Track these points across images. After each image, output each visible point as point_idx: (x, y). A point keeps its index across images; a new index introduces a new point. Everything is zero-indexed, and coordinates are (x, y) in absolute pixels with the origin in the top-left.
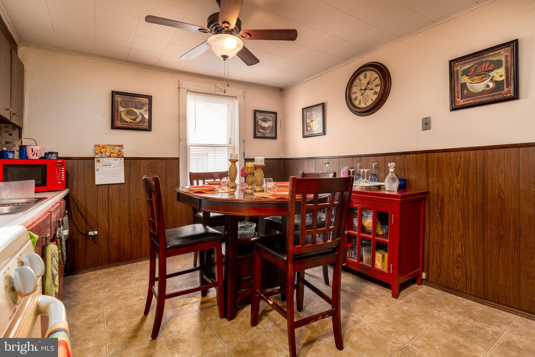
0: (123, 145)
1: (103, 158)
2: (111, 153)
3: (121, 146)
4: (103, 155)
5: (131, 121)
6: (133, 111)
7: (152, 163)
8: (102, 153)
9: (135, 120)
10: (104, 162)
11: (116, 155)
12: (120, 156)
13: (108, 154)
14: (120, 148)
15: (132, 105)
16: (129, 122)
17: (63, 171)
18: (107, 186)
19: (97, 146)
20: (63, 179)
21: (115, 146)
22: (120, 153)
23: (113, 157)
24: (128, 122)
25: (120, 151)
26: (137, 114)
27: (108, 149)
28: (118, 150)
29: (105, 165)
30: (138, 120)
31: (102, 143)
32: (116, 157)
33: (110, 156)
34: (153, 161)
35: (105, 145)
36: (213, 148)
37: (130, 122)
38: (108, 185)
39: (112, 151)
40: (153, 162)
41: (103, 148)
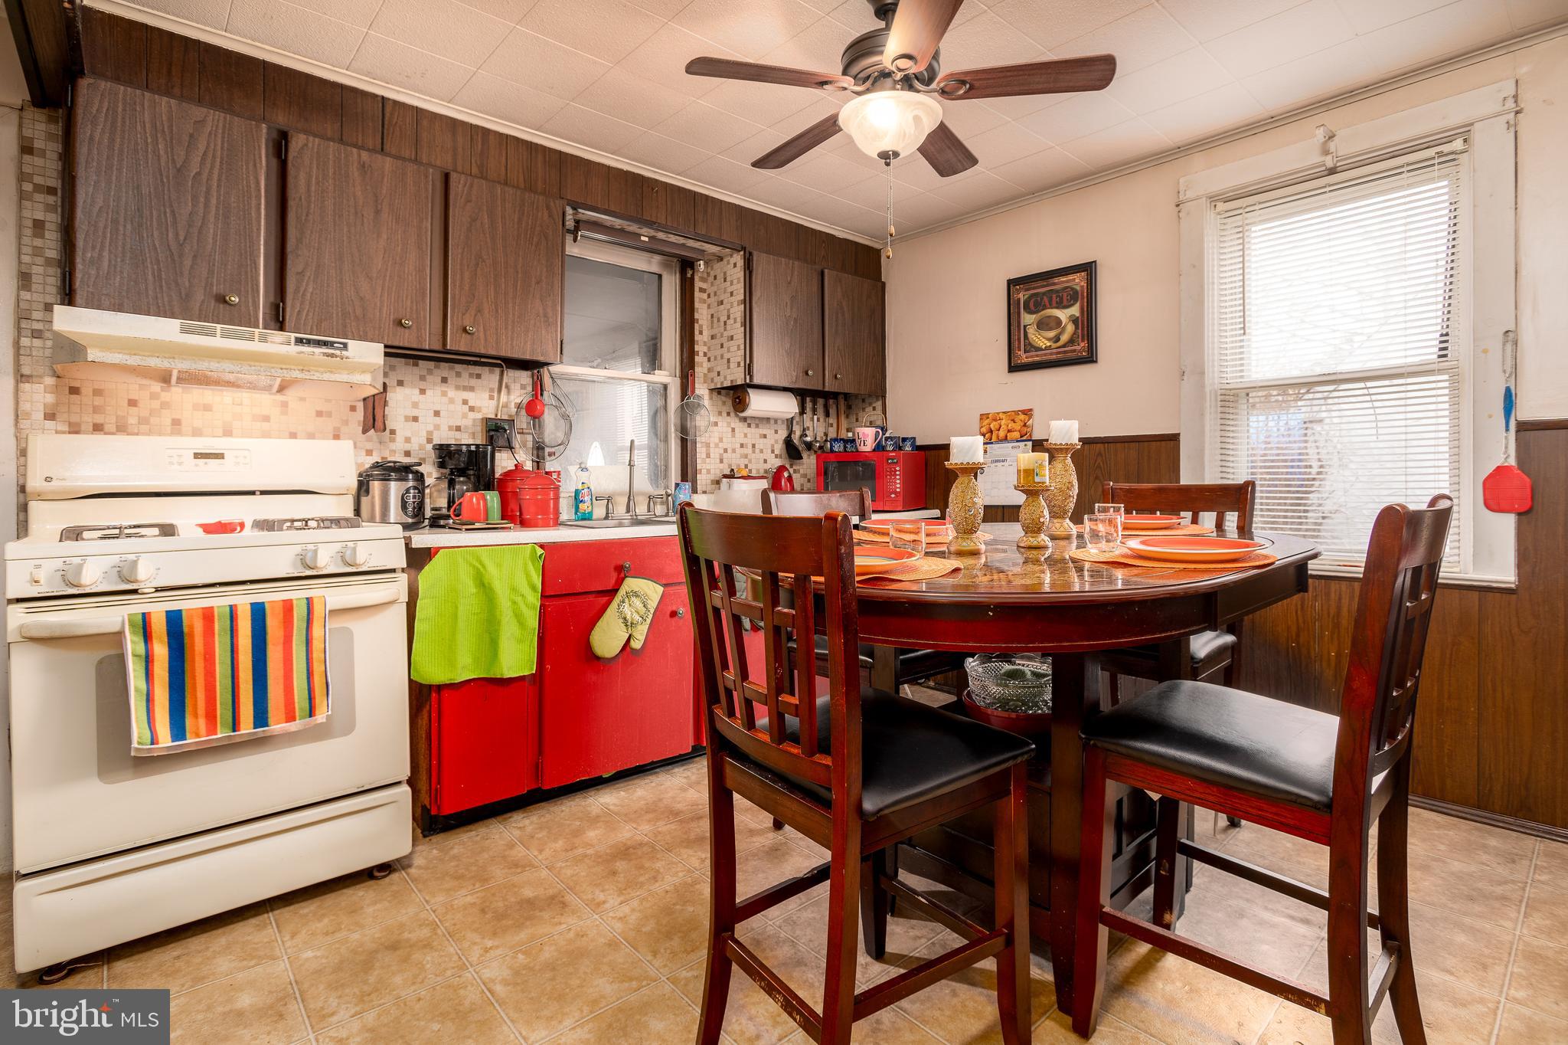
0: (1031, 410)
1: (992, 443)
2: (1009, 431)
3: (1028, 413)
4: (994, 439)
5: (1048, 344)
6: (1049, 317)
7: (1100, 454)
8: (991, 431)
9: (1057, 339)
10: (994, 453)
11: (1017, 435)
12: (1025, 438)
13: (1002, 434)
14: (1027, 418)
15: (1050, 301)
16: (1044, 347)
17: (898, 473)
18: (1000, 510)
19: (984, 417)
20: (898, 490)
21: (1017, 413)
22: (1025, 430)
23: (1012, 441)
24: (1040, 349)
25: (1025, 425)
26: (1058, 322)
27: (1003, 422)
28: (1022, 424)
29: (997, 461)
30: (1065, 338)
31: (992, 409)
32: (1018, 441)
33: (1005, 439)
34: (1102, 449)
35: (998, 413)
36: (1362, 385)
37: (1047, 348)
38: (1003, 506)
39: (1010, 427)
40: (1103, 452)
41: (995, 420)
